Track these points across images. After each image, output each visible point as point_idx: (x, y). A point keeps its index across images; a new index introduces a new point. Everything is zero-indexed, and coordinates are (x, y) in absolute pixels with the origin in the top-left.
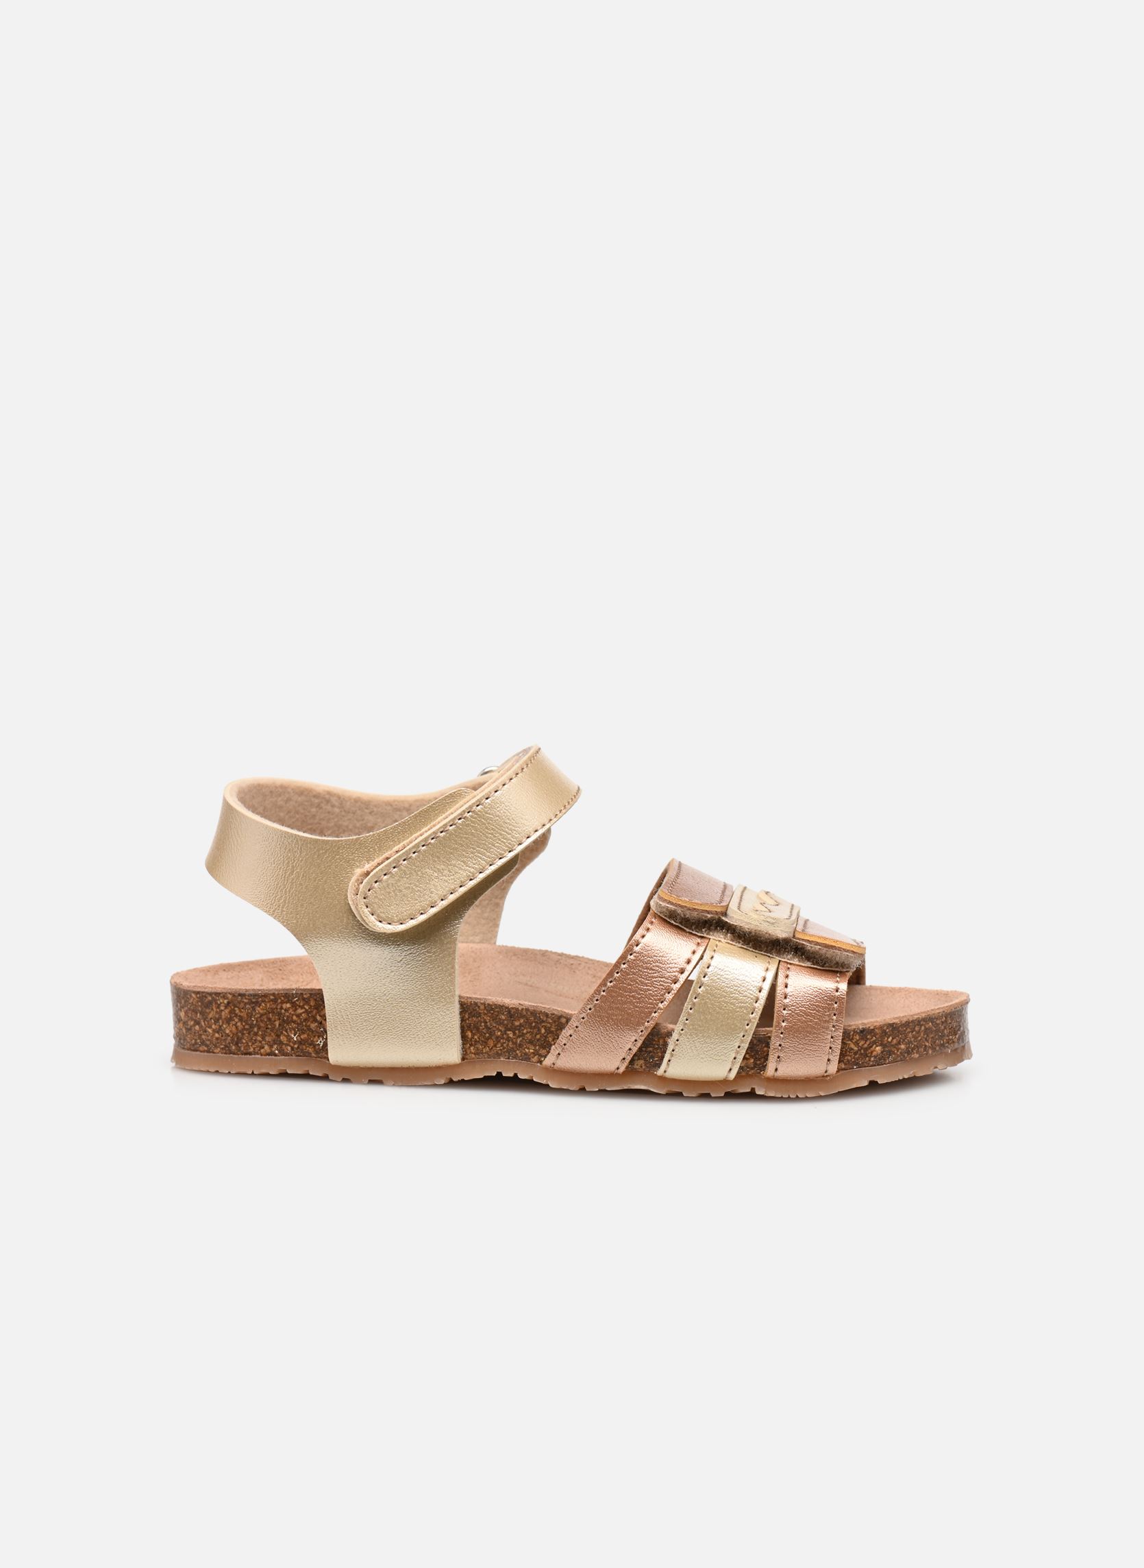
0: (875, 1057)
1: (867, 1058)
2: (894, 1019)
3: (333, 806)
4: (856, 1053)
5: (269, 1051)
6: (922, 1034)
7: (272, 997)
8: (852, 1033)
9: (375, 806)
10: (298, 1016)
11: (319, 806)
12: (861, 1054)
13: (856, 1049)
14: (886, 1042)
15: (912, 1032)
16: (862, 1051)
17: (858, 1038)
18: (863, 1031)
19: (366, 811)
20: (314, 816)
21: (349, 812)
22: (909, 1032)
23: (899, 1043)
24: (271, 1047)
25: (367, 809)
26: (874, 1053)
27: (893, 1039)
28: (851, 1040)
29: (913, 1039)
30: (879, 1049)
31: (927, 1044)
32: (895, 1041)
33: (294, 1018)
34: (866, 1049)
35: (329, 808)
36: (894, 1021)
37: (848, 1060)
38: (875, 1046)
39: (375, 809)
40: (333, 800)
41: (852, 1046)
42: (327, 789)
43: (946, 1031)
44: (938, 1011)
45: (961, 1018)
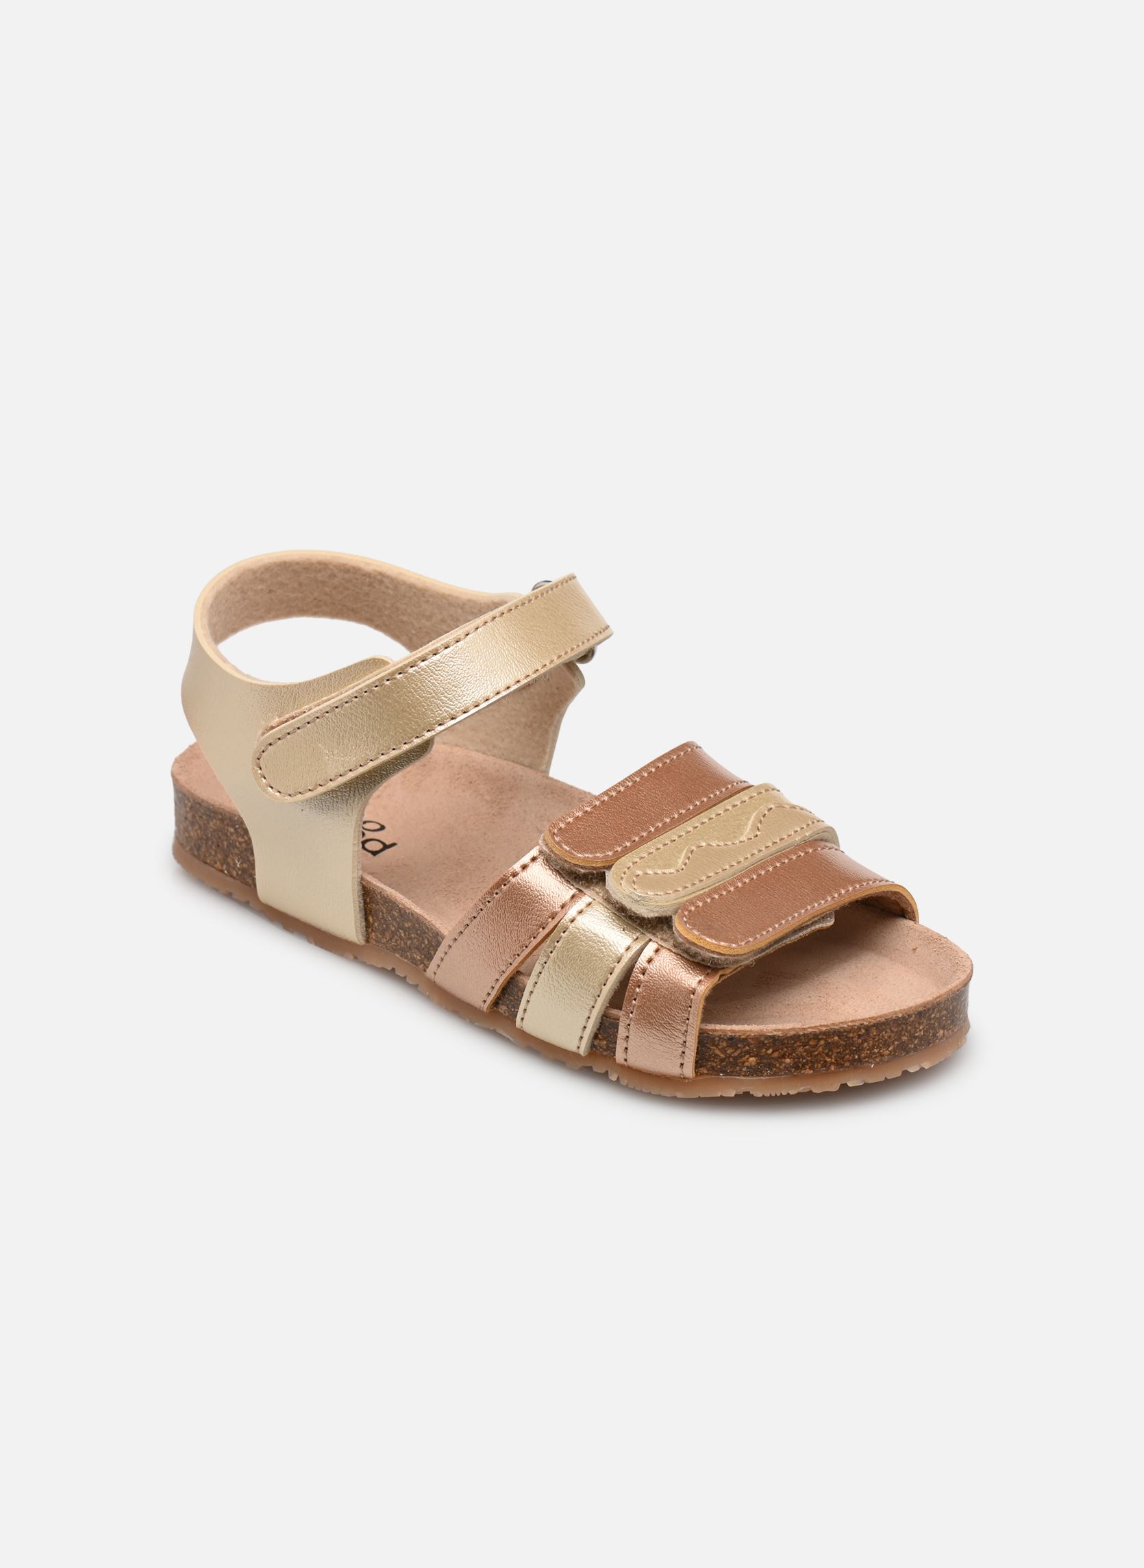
0: (748, 1067)
1: (737, 1068)
2: (775, 1030)
3: (387, 587)
4: (722, 1060)
5: (220, 868)
6: (821, 1049)
7: (220, 817)
8: (717, 1039)
9: (431, 596)
10: (240, 843)
11: (370, 585)
12: (730, 1062)
13: (722, 1056)
14: (763, 1054)
15: (804, 1046)
16: (731, 1059)
17: (725, 1045)
18: (731, 1038)
19: (422, 599)
20: (367, 594)
21: (405, 597)
22: (799, 1046)
23: (783, 1056)
24: (222, 865)
25: (423, 597)
26: (746, 1064)
27: (774, 1051)
28: (717, 1046)
29: (805, 1054)
30: (753, 1060)
31: (828, 1060)
32: (776, 1055)
33: (237, 844)
34: (735, 1058)
35: (383, 588)
36: (775, 1033)
37: (713, 1067)
38: (748, 1056)
39: (430, 599)
40: (386, 581)
41: (717, 1052)
42: (379, 569)
43: (865, 1045)
44: (850, 1024)
45: (904, 1027)
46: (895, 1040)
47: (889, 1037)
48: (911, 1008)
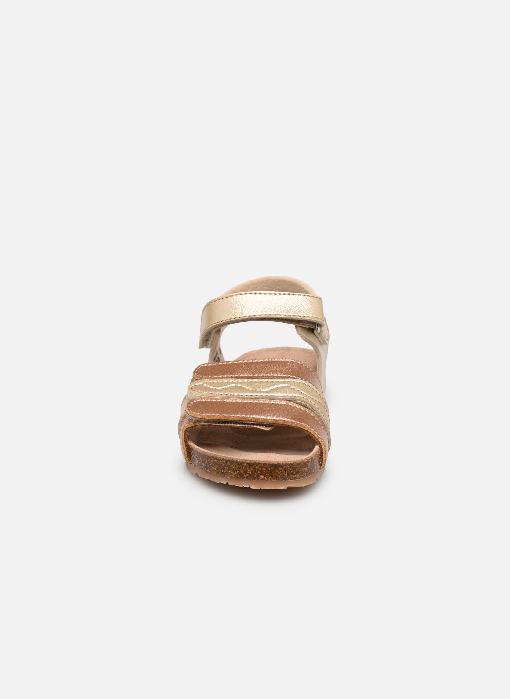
43: (225, 468)
44: (220, 457)
45: (242, 467)
46: (238, 470)
47: (235, 468)
48: (244, 460)
